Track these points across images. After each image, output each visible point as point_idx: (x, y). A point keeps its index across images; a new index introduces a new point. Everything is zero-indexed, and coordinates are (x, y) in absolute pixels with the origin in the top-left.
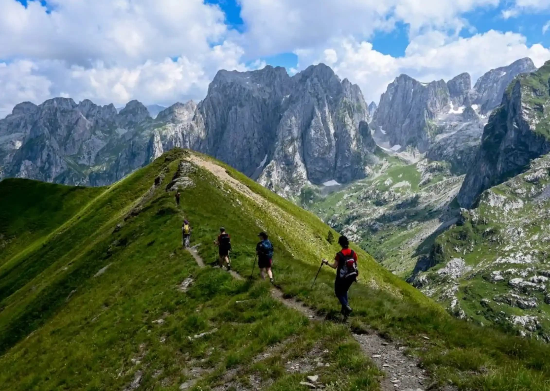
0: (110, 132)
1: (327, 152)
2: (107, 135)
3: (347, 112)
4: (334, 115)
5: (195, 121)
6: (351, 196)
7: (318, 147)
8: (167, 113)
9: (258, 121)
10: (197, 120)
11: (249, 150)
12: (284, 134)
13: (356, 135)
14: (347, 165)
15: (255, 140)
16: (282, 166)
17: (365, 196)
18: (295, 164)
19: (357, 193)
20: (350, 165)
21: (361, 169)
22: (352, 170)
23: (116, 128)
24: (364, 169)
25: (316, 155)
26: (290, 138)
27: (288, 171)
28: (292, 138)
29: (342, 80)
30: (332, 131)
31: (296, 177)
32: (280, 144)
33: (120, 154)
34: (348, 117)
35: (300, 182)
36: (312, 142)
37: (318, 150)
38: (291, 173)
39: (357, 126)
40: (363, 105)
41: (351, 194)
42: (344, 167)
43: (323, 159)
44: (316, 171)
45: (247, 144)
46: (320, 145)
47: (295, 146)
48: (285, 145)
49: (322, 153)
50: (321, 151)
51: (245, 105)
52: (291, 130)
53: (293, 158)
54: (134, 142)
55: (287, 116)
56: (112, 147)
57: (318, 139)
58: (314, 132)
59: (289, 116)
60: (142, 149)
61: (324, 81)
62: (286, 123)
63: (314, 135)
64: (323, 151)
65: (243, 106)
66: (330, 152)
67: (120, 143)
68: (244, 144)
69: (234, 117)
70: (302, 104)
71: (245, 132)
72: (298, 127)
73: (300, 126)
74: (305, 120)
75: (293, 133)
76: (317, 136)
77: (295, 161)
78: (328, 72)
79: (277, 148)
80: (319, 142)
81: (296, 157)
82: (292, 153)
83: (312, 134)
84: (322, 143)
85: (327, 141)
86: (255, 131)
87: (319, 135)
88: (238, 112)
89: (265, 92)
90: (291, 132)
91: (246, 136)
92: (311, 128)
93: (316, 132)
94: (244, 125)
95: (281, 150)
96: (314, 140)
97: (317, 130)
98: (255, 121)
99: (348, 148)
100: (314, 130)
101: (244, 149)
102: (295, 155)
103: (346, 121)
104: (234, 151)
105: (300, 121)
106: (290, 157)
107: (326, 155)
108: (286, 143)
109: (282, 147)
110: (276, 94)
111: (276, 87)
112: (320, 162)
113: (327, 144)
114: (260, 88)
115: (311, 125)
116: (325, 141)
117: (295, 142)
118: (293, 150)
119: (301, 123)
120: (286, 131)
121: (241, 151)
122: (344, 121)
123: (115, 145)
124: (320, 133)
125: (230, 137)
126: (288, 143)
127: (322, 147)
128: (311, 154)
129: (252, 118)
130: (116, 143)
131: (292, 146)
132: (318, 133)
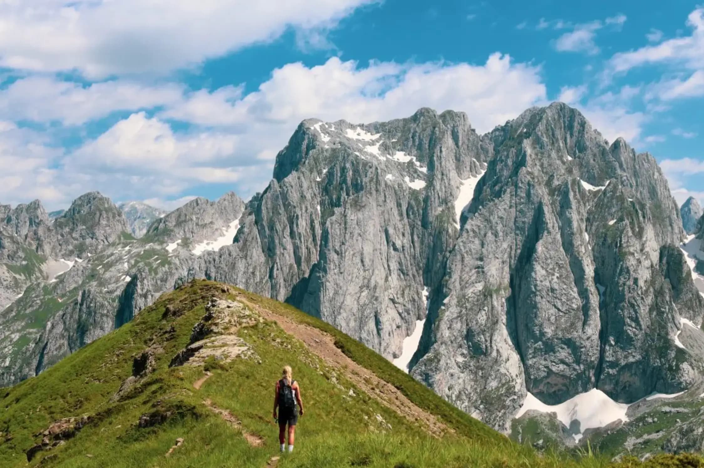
0: (28, 270)
1: (580, 324)
2: (21, 277)
3: (627, 222)
4: (594, 228)
5: (241, 243)
6: (646, 443)
7: (553, 311)
8: (171, 224)
9: (398, 244)
10: (246, 241)
11: (376, 317)
12: (465, 277)
13: (652, 282)
14: (631, 359)
15: (391, 293)
16: (460, 359)
17: (684, 443)
18: (494, 354)
19: (661, 434)
20: (638, 357)
21: (670, 368)
22: (644, 372)
23: (43, 260)
24: (678, 368)
25: (549, 331)
26: (480, 287)
27: (476, 374)
28: (485, 287)
29: (611, 142)
30: (589, 270)
31: (497, 389)
32: (454, 301)
33: (49, 325)
34: (630, 234)
35: (508, 402)
36: (538, 299)
37: (553, 318)
38: (485, 378)
39: (655, 257)
40: (667, 204)
41: (646, 437)
42: (623, 363)
43: (569, 343)
44: (550, 372)
45: (371, 302)
46: (559, 305)
47: (493, 307)
48: (467, 304)
49: (566, 328)
50: (563, 320)
51: (365, 205)
52: (483, 268)
53: (488, 339)
54: (86, 295)
55: (474, 231)
56: (30, 306)
57: (553, 290)
58: (544, 272)
59: (477, 230)
60: (105, 312)
61: (566, 144)
62: (470, 250)
63: (542, 279)
64: (566, 322)
65: (360, 206)
66: (585, 323)
67: (50, 297)
68: (362, 302)
69: (338, 233)
70: (510, 202)
71: (365, 271)
72: (501, 260)
73: (506, 256)
74: (519, 242)
75: (489, 274)
76: (550, 282)
77: (495, 348)
78: (576, 124)
79: (447, 313)
80: (556, 298)
81: (496, 337)
82: (485, 326)
83: (538, 279)
84: (564, 300)
85: (576, 295)
86: (392, 268)
87: (555, 280)
88: (348, 221)
89: (416, 171)
90: (483, 272)
91: (369, 281)
92: (534, 263)
93: (547, 271)
94: (362, 254)
95: (458, 317)
96: (544, 293)
97: (551, 266)
98: (391, 244)
99: (633, 313)
100: (542, 267)
101: (362, 315)
102: (494, 331)
103: (624, 245)
104: (337, 320)
105: (505, 245)
106: (482, 336)
107: (575, 333)
108: (470, 299)
109: (461, 311)
110: (445, 178)
111: (443, 159)
112: (560, 349)
113: (577, 303)
114: (404, 163)
115: (534, 255)
116: (571, 295)
117: (495, 296)
118: (488, 318)
119: (509, 250)
120: (471, 270)
121: (355, 321)
122: (621, 245)
123: (38, 301)
124: (557, 275)
125: (328, 284)
126: (476, 299)
127: (564, 310)
128: (536, 328)
129: (384, 236)
130: (42, 297)
131: (486, 308)
132: (553, 275)
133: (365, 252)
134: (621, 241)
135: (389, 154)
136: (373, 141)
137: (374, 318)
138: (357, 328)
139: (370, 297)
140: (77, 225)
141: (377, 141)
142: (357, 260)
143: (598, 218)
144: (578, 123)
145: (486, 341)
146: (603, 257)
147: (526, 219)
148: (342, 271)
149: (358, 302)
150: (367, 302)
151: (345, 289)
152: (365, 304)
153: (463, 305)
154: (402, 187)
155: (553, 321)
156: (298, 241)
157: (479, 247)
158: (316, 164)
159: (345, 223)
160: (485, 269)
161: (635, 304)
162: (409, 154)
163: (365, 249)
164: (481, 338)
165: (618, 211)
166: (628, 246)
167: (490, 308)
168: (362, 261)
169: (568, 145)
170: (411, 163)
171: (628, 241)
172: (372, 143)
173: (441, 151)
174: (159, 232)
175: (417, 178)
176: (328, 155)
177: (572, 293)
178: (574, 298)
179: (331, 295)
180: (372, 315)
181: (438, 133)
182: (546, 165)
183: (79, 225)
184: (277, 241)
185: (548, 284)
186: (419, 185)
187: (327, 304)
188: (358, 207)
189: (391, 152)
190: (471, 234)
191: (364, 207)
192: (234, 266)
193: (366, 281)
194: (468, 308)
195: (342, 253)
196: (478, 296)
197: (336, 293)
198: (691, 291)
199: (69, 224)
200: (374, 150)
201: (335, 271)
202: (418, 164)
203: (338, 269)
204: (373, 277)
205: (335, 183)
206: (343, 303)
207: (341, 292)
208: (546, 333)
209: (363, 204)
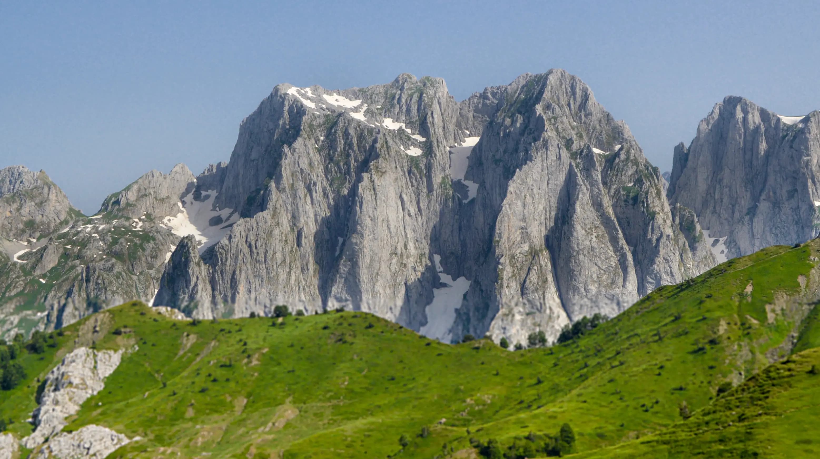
1: (620, 282)
4: (613, 190)
7: (595, 269)
8: (133, 198)
12: (512, 237)
18: (548, 311)
25: (593, 288)
26: (526, 247)
28: (531, 247)
30: (620, 230)
32: (508, 261)
36: (581, 257)
37: (595, 276)
45: (400, 269)
46: (599, 263)
47: (541, 267)
48: (518, 264)
49: (608, 284)
50: (604, 277)
51: (386, 171)
52: (526, 229)
53: (542, 297)
54: (91, 272)
55: (516, 193)
56: (15, 287)
57: (593, 249)
58: (583, 232)
59: (518, 192)
60: (115, 289)
61: (570, 110)
62: (515, 212)
63: (583, 238)
64: (607, 279)
65: (381, 172)
66: (625, 280)
67: (31, 278)
68: (393, 269)
69: (370, 199)
70: (542, 165)
71: (391, 237)
72: (539, 222)
73: (543, 217)
74: (552, 205)
75: (532, 235)
76: (590, 241)
77: (548, 305)
78: (578, 90)
79: (505, 273)
80: (596, 256)
81: (548, 295)
82: (538, 284)
83: (580, 238)
84: (603, 258)
85: (612, 253)
86: (409, 236)
87: (594, 239)
88: (376, 186)
89: (409, 139)
90: (527, 233)
91: (396, 248)
92: (575, 223)
93: (586, 231)
94: (388, 221)
95: (513, 276)
96: (586, 252)
97: (588, 227)
98: (406, 211)
99: (668, 268)
100: (582, 227)
101: (395, 282)
102: (545, 289)
103: (651, 205)
104: (376, 287)
105: (541, 207)
106: (536, 294)
107: (617, 289)
108: (519, 259)
109: (514, 271)
110: (440, 145)
111: (436, 127)
112: (604, 305)
113: (614, 262)
114: (394, 130)
115: (574, 215)
116: (608, 253)
117: (540, 255)
118: (539, 277)
119: (544, 212)
120: (516, 231)
121: (390, 288)
122: (648, 205)
123: (21, 282)
124: (595, 234)
125: (365, 250)
126: (524, 259)
127: (604, 268)
128: (581, 285)
129: (400, 203)
130: (23, 278)
131: (535, 268)
132: (592, 234)
133: (390, 219)
134: (647, 201)
135: (377, 121)
136: (355, 108)
137: (404, 286)
138: (392, 295)
139: (399, 264)
140: (25, 201)
141: (360, 106)
142: (385, 227)
143: (615, 181)
144: (580, 90)
145: (540, 298)
146: (628, 218)
147: (558, 182)
148: (376, 237)
149: (390, 269)
150: (397, 270)
151: (380, 255)
152: (396, 272)
153: (514, 265)
154: (401, 155)
155: (595, 279)
156: (318, 209)
157: (522, 208)
158: (312, 131)
159: (374, 189)
160: (529, 230)
161: (669, 259)
162: (397, 121)
163: (390, 216)
164: (535, 296)
165: (634, 174)
166: (654, 206)
167: (539, 268)
168: (389, 228)
169: (573, 112)
170: (400, 130)
171: (653, 202)
172: (356, 109)
173: (433, 118)
174: (121, 207)
175: (411, 145)
176: (321, 121)
177: (609, 251)
178: (611, 256)
179: (368, 262)
180: (403, 282)
181: (426, 99)
182: (560, 130)
183: (27, 201)
184: (300, 209)
185: (588, 243)
186: (415, 152)
187: (365, 271)
188: (380, 174)
189: (378, 119)
190: (514, 195)
191: (385, 172)
192: (271, 233)
193: (393, 248)
194: (519, 267)
195: (375, 219)
196: (526, 256)
197: (372, 260)
198: (705, 249)
199: (15, 199)
200: (359, 116)
201: (370, 237)
202: (409, 131)
203: (372, 235)
204: (399, 244)
205: (339, 150)
206: (379, 269)
207: (377, 259)
208: (590, 289)
209: (384, 170)
